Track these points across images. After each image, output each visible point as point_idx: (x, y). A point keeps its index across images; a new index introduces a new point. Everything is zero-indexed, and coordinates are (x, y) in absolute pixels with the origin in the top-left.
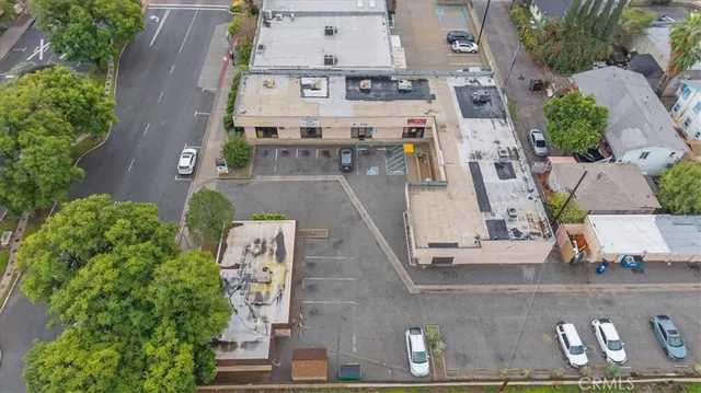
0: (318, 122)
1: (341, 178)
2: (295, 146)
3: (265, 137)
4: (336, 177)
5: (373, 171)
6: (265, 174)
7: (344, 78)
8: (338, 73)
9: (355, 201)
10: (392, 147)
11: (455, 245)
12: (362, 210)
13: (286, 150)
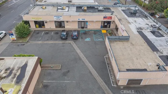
0: (62, 18)
1: (72, 42)
2: (52, 31)
3: (39, 28)
4: (70, 42)
5: (88, 39)
6: (35, 40)
7: (76, 7)
8: (73, 5)
9: (78, 51)
10: (96, 31)
11: (145, 70)
12: (82, 55)
13: (47, 32)
